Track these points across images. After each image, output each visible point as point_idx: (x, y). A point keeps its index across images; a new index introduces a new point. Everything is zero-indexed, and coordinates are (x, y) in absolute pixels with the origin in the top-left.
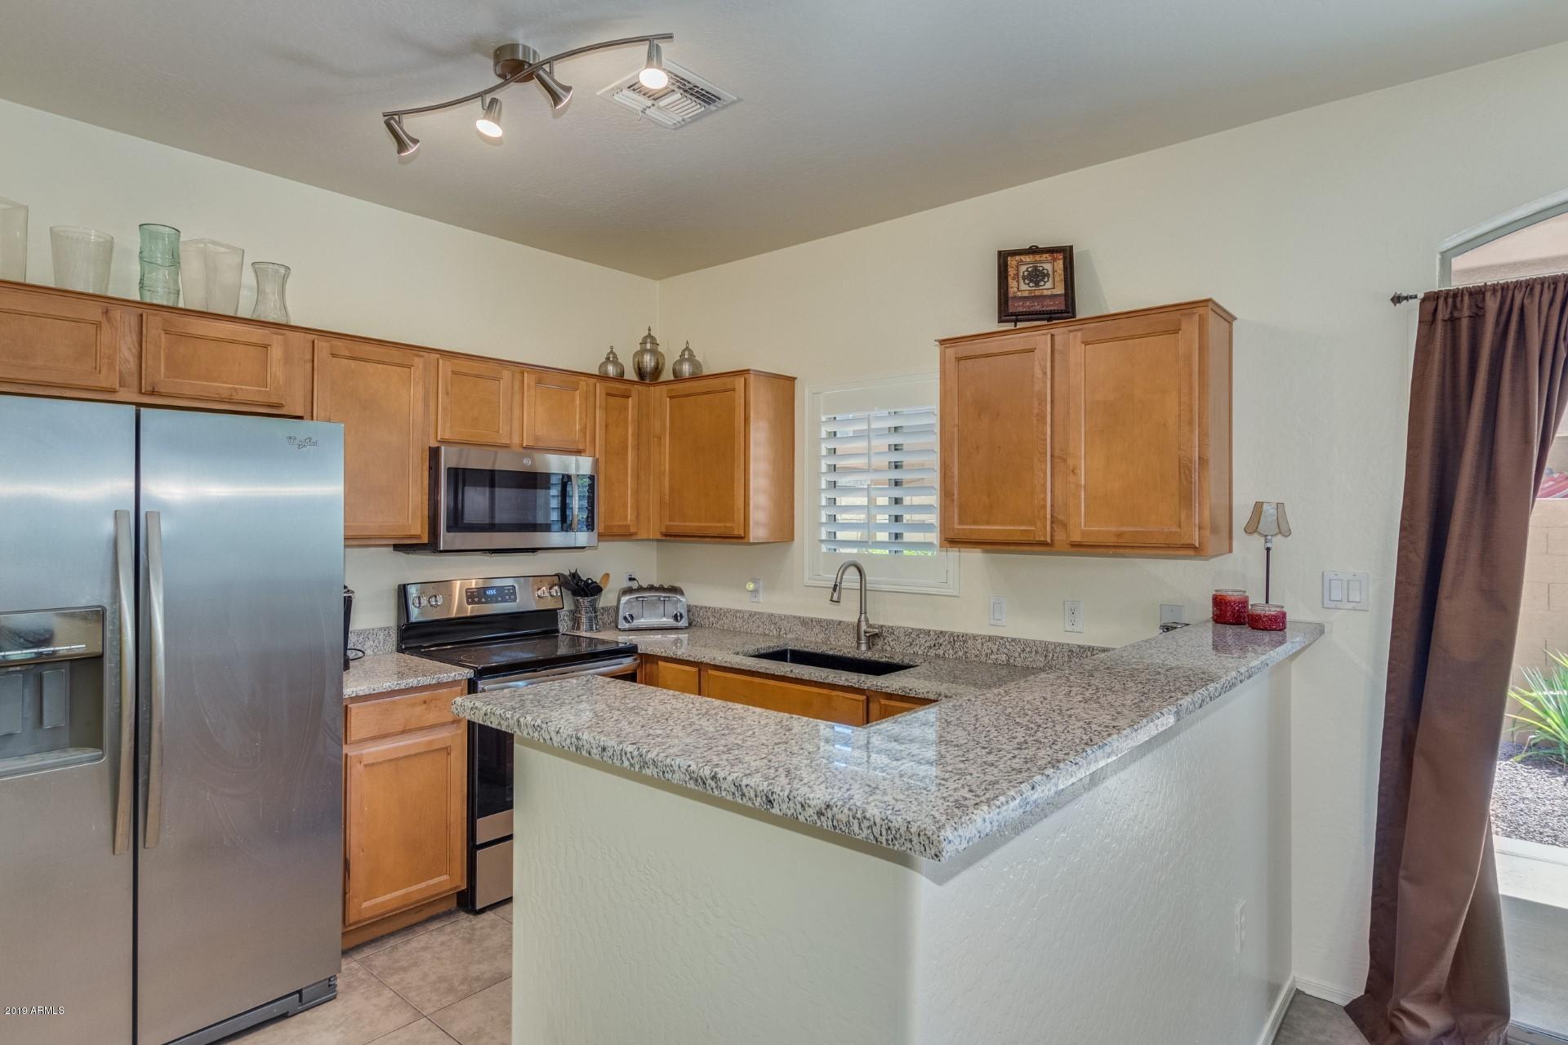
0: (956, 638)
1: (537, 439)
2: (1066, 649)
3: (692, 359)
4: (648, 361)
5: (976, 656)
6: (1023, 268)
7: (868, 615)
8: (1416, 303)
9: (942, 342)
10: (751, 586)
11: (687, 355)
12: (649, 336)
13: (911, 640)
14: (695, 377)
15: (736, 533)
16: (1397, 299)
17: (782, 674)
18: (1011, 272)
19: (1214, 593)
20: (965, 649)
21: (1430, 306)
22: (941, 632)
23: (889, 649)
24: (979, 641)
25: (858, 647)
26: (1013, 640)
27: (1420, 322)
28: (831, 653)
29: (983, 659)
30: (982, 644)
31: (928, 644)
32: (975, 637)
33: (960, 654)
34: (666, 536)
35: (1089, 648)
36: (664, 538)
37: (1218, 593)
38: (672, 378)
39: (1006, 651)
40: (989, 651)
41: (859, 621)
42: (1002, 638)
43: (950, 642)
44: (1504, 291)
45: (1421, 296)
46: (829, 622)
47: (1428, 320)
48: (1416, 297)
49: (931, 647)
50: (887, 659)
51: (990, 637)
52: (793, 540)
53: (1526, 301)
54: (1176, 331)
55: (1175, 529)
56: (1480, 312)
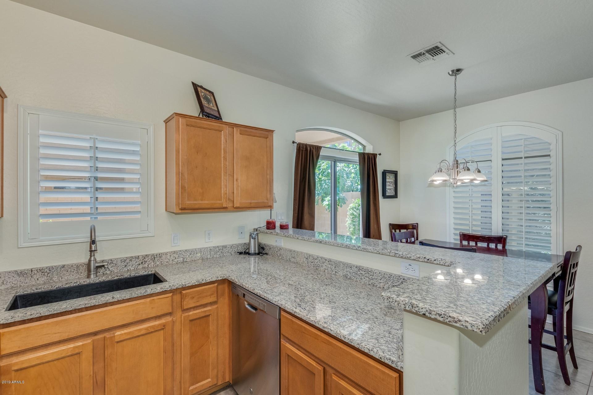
0: (155, 256)
2: (209, 249)
5: (167, 262)
6: (202, 94)
7: (95, 257)
8: (296, 145)
13: (125, 264)
16: (294, 142)
17: (104, 302)
18: (199, 93)
20: (161, 260)
21: (299, 146)
22: (146, 255)
23: (108, 272)
24: (169, 255)
25: (89, 276)
26: (186, 250)
27: (297, 149)
28: (67, 286)
29: (171, 262)
30: (170, 256)
31: (138, 263)
32: (166, 254)
33: (158, 263)
35: (217, 247)
39: (182, 256)
40: (174, 258)
41: (90, 261)
42: (180, 251)
43: (152, 259)
45: (298, 143)
46: (51, 269)
48: (297, 143)
49: (139, 264)
50: (118, 277)
51: (174, 252)
52: (2, 215)
54: (267, 138)
55: (266, 201)
56: (306, 150)
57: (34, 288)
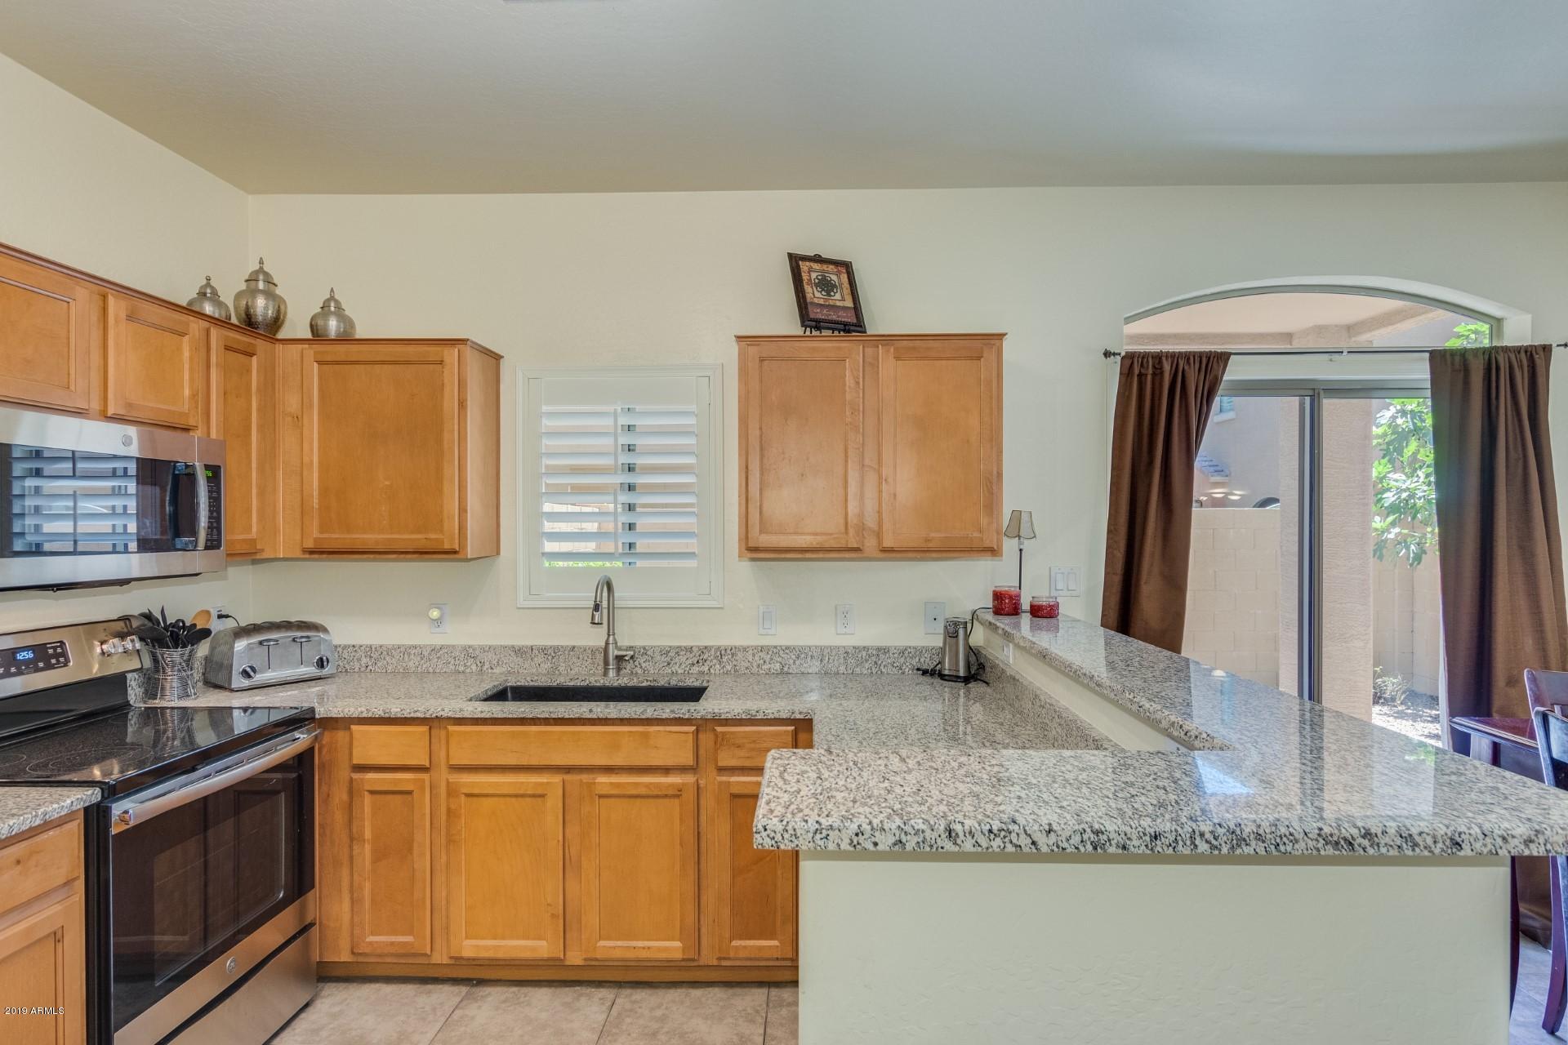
0: (723, 652)
1: (129, 406)
2: (842, 651)
3: (340, 313)
4: (261, 307)
5: (747, 668)
6: (814, 275)
7: (616, 636)
8: (1119, 358)
9: (739, 338)
10: (435, 614)
11: (331, 307)
12: (261, 270)
13: (668, 659)
14: (346, 339)
15: (447, 546)
16: (1107, 354)
17: (577, 716)
18: (805, 277)
19: (994, 589)
20: (735, 663)
21: (1128, 362)
22: (706, 647)
23: (639, 671)
24: (751, 652)
25: (605, 674)
26: (787, 648)
27: (1121, 374)
28: (572, 684)
29: (755, 670)
30: (754, 655)
31: (690, 661)
32: (745, 649)
33: (729, 668)
34: (312, 552)
35: (864, 647)
36: (307, 556)
37: (997, 589)
38: (309, 336)
39: (779, 659)
40: (762, 661)
41: (607, 643)
42: (775, 647)
43: (716, 657)
44: (1174, 357)
45: (1123, 354)
46: (556, 649)
47: (1127, 374)
48: (1120, 354)
49: (693, 664)
50: (649, 683)
51: (762, 647)
52: (498, 553)
53: (1186, 368)
54: (979, 358)
55: (976, 534)
56: (1158, 372)
57: (529, 679)
